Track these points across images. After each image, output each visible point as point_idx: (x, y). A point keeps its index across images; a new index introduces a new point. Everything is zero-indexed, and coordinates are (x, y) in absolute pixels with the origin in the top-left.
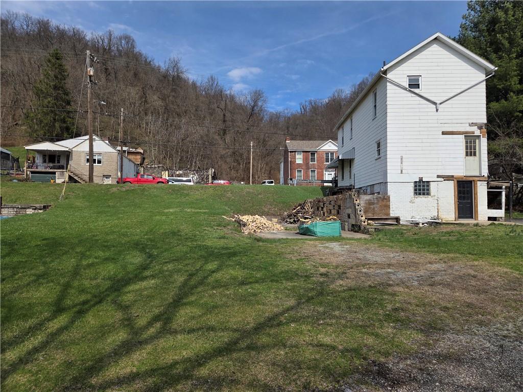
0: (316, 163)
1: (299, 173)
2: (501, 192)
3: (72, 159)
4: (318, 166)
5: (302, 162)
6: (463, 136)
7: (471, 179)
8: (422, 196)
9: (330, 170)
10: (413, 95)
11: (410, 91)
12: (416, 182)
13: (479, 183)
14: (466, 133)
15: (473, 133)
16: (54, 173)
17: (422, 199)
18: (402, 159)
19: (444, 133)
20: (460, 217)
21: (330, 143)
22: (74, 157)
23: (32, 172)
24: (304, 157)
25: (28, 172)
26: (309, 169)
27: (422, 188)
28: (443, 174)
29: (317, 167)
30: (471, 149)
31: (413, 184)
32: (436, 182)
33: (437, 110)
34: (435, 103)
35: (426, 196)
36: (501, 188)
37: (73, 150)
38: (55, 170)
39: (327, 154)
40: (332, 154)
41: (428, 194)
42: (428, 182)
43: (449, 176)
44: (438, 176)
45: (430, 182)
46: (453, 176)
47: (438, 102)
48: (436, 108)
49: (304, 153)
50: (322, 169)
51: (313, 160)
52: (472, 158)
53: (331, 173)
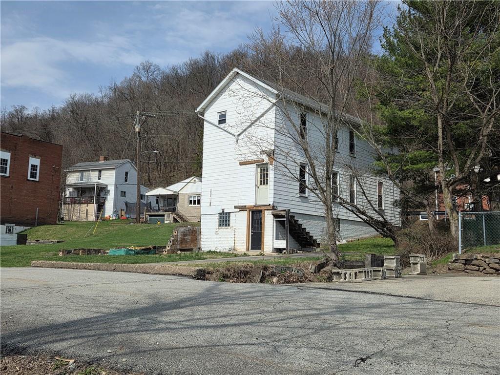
2: (284, 221)
3: (179, 202)
6: (254, 166)
7: (260, 208)
8: (224, 227)
10: (220, 130)
11: (219, 127)
12: (220, 214)
13: (266, 213)
14: (257, 162)
15: (263, 161)
16: (163, 216)
17: (224, 230)
18: (211, 192)
19: (241, 164)
20: (252, 249)
22: (180, 199)
23: (150, 216)
25: (147, 216)
27: (224, 219)
28: (239, 205)
30: (264, 177)
31: (218, 215)
32: (235, 213)
33: (237, 142)
34: (234, 136)
35: (227, 227)
36: (283, 217)
37: (180, 192)
38: (164, 213)
41: (229, 225)
42: (229, 213)
43: (243, 206)
44: (236, 207)
45: (230, 213)
46: (245, 206)
47: (237, 134)
48: (237, 139)
52: (264, 186)
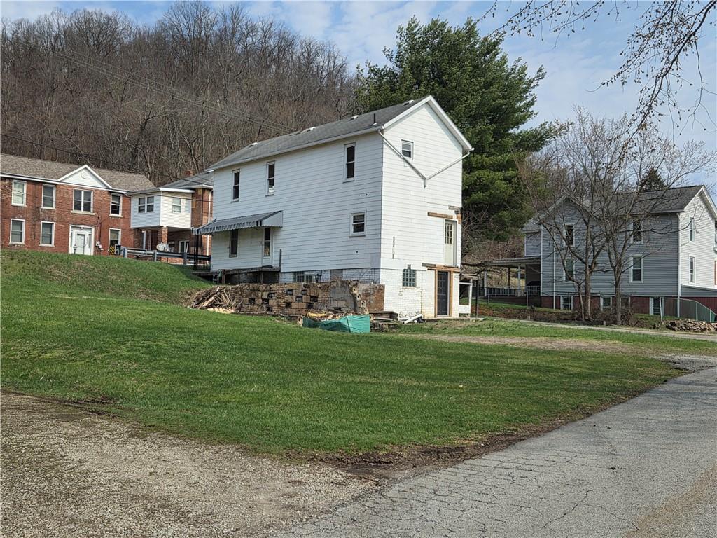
0: (54, 208)
1: (16, 227)
2: (468, 285)
4: (59, 214)
5: (24, 205)
6: (443, 220)
7: (447, 269)
8: (409, 287)
9: (82, 226)
10: (406, 164)
11: (404, 158)
12: (404, 270)
13: (454, 274)
14: (446, 216)
15: (452, 217)
17: (409, 291)
18: (394, 240)
19: (429, 214)
20: (438, 314)
21: (84, 171)
24: (30, 193)
26: (39, 220)
27: (409, 278)
28: (428, 263)
29: (55, 218)
30: (448, 235)
31: (402, 272)
32: (421, 272)
33: (425, 186)
34: (423, 178)
35: (412, 287)
36: (468, 281)
39: (78, 193)
40: (88, 193)
41: (414, 285)
42: (414, 271)
43: (432, 265)
44: (423, 265)
45: (416, 270)
46: (435, 265)
47: (426, 177)
48: (424, 183)
49: (31, 186)
50: (67, 223)
51: (48, 202)
52: (448, 245)
53: (82, 232)
